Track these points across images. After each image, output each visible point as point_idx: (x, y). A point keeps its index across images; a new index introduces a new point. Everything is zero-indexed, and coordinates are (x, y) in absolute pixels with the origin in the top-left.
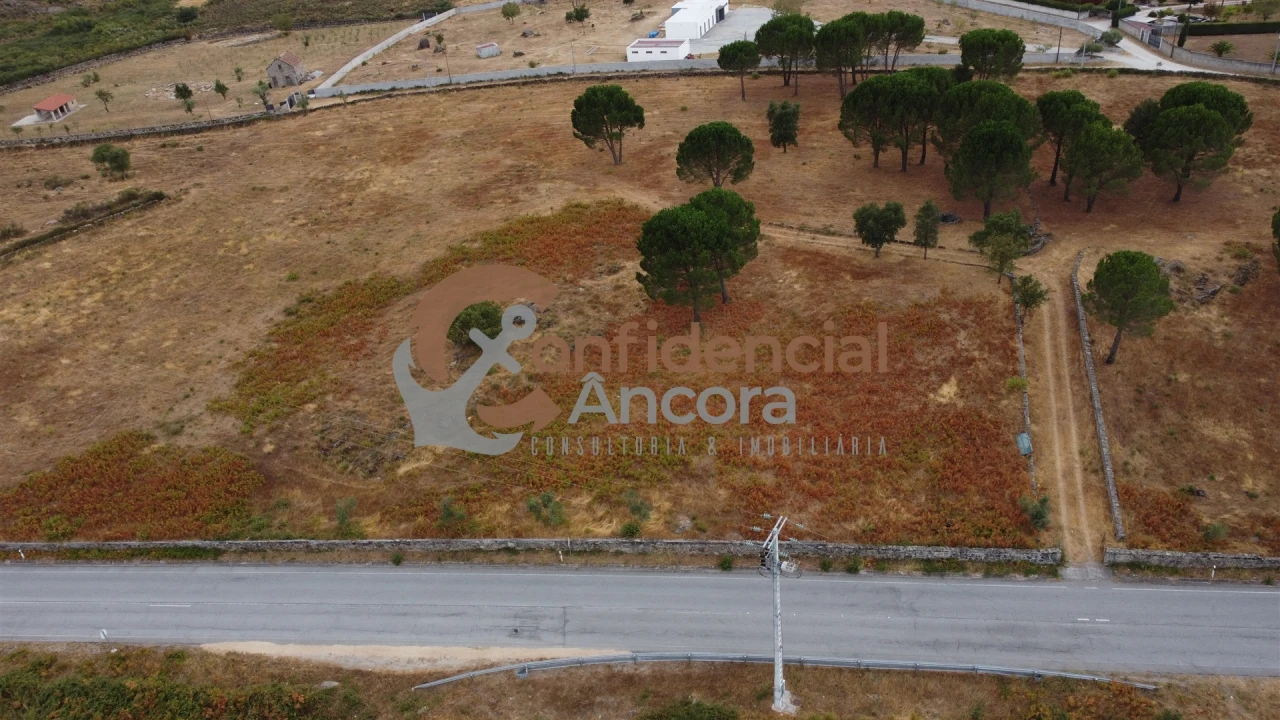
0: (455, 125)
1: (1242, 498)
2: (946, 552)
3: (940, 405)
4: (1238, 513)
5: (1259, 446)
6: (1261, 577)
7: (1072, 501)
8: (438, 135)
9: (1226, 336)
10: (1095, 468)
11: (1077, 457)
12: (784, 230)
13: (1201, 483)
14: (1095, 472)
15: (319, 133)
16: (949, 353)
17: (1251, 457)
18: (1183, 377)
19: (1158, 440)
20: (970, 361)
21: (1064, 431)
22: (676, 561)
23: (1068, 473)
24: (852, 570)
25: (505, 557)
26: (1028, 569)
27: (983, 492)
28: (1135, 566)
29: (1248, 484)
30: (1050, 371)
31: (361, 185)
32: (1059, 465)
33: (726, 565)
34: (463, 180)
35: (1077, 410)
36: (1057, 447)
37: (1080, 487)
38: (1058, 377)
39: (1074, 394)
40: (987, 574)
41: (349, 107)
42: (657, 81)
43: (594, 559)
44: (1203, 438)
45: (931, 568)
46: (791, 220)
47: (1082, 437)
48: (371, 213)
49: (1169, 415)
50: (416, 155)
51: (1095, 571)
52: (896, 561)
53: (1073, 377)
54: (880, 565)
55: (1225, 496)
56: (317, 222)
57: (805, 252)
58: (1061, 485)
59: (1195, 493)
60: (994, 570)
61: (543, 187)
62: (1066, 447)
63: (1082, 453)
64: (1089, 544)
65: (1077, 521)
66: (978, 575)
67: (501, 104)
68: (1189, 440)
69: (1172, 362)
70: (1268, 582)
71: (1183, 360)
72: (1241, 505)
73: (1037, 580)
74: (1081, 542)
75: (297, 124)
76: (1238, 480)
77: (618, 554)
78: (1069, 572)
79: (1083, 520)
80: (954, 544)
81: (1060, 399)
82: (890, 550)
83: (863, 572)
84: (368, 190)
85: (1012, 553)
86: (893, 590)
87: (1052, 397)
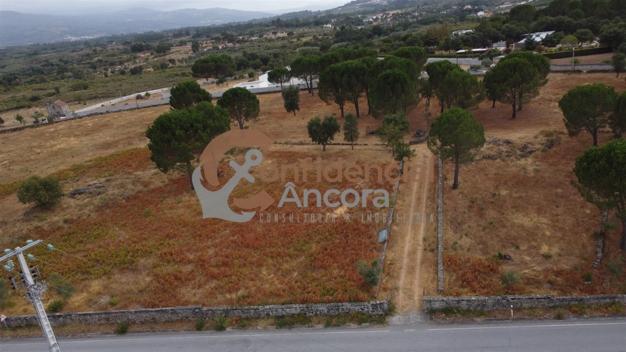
1: (540, 259)
3: (333, 219)
4: (535, 268)
5: (554, 226)
6: (552, 314)
7: (411, 270)
8: (113, 125)
9: (536, 171)
10: (431, 248)
11: (421, 243)
13: (509, 251)
14: (432, 250)
17: (548, 233)
18: (504, 193)
19: (481, 228)
21: (415, 227)
23: (412, 253)
24: (220, 328)
26: (362, 319)
27: (342, 267)
28: (447, 310)
29: (545, 249)
30: (414, 197)
32: (407, 248)
33: (122, 330)
34: (109, 139)
35: (427, 215)
36: (408, 238)
37: (419, 261)
38: (419, 199)
39: (427, 207)
40: (328, 325)
44: (513, 225)
45: (283, 322)
46: (283, 141)
47: (427, 230)
49: (491, 214)
50: (94, 133)
51: (415, 316)
53: (428, 198)
54: (245, 323)
55: (527, 258)
58: (406, 261)
59: (504, 258)
60: (334, 321)
62: (414, 237)
63: (425, 240)
64: (416, 298)
65: (411, 283)
66: (321, 326)
68: (504, 226)
69: (497, 186)
70: (559, 317)
71: (505, 184)
72: (539, 264)
73: (367, 327)
74: (410, 297)
76: (538, 248)
78: (395, 319)
79: (416, 282)
80: (303, 302)
81: (417, 210)
83: (228, 329)
84: (54, 147)
86: (246, 341)
87: (412, 209)
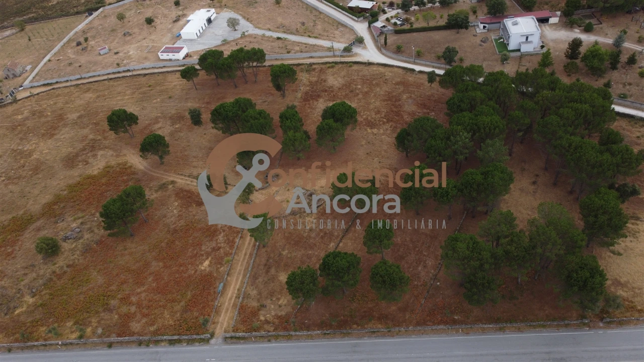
0: (76, 110)
1: (277, 307)
2: (176, 337)
3: (202, 271)
4: (272, 314)
6: (267, 339)
7: (227, 311)
8: (67, 118)
11: (236, 292)
12: (183, 177)
13: (267, 302)
15: (20, 117)
16: (213, 244)
18: (285, 252)
19: (263, 283)
20: (219, 248)
21: (237, 280)
22: (95, 346)
23: (231, 299)
24: (148, 346)
25: (43, 348)
28: (231, 338)
30: (244, 252)
31: (30, 154)
32: (229, 295)
33: (110, 346)
34: (70, 149)
35: (245, 270)
36: (232, 287)
37: (232, 304)
39: (246, 263)
40: (188, 344)
41: (36, 96)
42: (167, 74)
43: (70, 347)
44: (278, 281)
45: (172, 342)
46: (187, 172)
47: (241, 282)
48: (30, 173)
49: (273, 271)
50: (57, 132)
51: (220, 340)
52: (162, 341)
54: (157, 343)
55: (273, 307)
56: (9, 178)
57: (186, 191)
58: (227, 304)
59: (264, 306)
60: (190, 342)
61: (101, 153)
62: (234, 288)
63: (238, 289)
64: (224, 328)
65: (224, 319)
66: (185, 344)
67: (98, 94)
68: (273, 282)
69: (285, 245)
71: (290, 243)
72: (275, 310)
73: (202, 345)
74: (222, 328)
75: (13, 109)
76: (279, 299)
77: (78, 344)
78: (213, 340)
79: (227, 318)
80: (179, 335)
81: (242, 265)
82: (159, 338)
83: (151, 346)
84: (32, 157)
85: (195, 336)
86: (157, 352)
87: (240, 263)
